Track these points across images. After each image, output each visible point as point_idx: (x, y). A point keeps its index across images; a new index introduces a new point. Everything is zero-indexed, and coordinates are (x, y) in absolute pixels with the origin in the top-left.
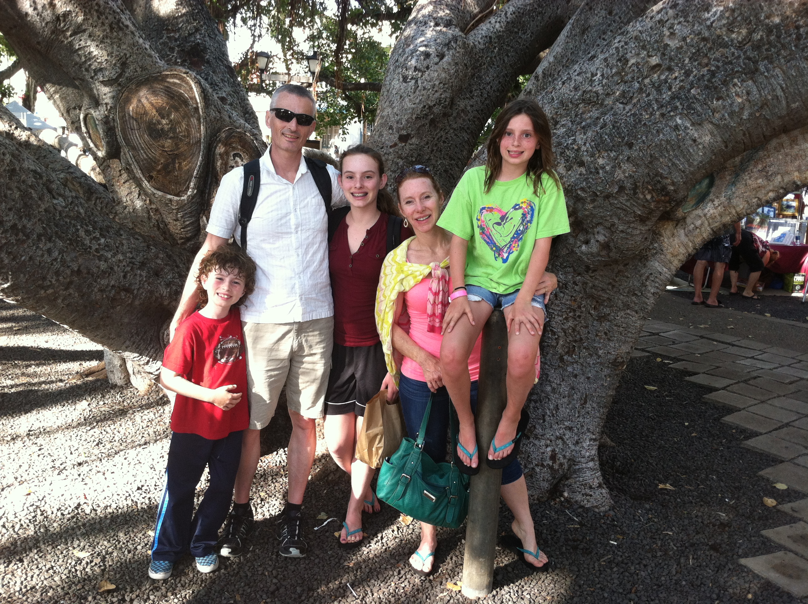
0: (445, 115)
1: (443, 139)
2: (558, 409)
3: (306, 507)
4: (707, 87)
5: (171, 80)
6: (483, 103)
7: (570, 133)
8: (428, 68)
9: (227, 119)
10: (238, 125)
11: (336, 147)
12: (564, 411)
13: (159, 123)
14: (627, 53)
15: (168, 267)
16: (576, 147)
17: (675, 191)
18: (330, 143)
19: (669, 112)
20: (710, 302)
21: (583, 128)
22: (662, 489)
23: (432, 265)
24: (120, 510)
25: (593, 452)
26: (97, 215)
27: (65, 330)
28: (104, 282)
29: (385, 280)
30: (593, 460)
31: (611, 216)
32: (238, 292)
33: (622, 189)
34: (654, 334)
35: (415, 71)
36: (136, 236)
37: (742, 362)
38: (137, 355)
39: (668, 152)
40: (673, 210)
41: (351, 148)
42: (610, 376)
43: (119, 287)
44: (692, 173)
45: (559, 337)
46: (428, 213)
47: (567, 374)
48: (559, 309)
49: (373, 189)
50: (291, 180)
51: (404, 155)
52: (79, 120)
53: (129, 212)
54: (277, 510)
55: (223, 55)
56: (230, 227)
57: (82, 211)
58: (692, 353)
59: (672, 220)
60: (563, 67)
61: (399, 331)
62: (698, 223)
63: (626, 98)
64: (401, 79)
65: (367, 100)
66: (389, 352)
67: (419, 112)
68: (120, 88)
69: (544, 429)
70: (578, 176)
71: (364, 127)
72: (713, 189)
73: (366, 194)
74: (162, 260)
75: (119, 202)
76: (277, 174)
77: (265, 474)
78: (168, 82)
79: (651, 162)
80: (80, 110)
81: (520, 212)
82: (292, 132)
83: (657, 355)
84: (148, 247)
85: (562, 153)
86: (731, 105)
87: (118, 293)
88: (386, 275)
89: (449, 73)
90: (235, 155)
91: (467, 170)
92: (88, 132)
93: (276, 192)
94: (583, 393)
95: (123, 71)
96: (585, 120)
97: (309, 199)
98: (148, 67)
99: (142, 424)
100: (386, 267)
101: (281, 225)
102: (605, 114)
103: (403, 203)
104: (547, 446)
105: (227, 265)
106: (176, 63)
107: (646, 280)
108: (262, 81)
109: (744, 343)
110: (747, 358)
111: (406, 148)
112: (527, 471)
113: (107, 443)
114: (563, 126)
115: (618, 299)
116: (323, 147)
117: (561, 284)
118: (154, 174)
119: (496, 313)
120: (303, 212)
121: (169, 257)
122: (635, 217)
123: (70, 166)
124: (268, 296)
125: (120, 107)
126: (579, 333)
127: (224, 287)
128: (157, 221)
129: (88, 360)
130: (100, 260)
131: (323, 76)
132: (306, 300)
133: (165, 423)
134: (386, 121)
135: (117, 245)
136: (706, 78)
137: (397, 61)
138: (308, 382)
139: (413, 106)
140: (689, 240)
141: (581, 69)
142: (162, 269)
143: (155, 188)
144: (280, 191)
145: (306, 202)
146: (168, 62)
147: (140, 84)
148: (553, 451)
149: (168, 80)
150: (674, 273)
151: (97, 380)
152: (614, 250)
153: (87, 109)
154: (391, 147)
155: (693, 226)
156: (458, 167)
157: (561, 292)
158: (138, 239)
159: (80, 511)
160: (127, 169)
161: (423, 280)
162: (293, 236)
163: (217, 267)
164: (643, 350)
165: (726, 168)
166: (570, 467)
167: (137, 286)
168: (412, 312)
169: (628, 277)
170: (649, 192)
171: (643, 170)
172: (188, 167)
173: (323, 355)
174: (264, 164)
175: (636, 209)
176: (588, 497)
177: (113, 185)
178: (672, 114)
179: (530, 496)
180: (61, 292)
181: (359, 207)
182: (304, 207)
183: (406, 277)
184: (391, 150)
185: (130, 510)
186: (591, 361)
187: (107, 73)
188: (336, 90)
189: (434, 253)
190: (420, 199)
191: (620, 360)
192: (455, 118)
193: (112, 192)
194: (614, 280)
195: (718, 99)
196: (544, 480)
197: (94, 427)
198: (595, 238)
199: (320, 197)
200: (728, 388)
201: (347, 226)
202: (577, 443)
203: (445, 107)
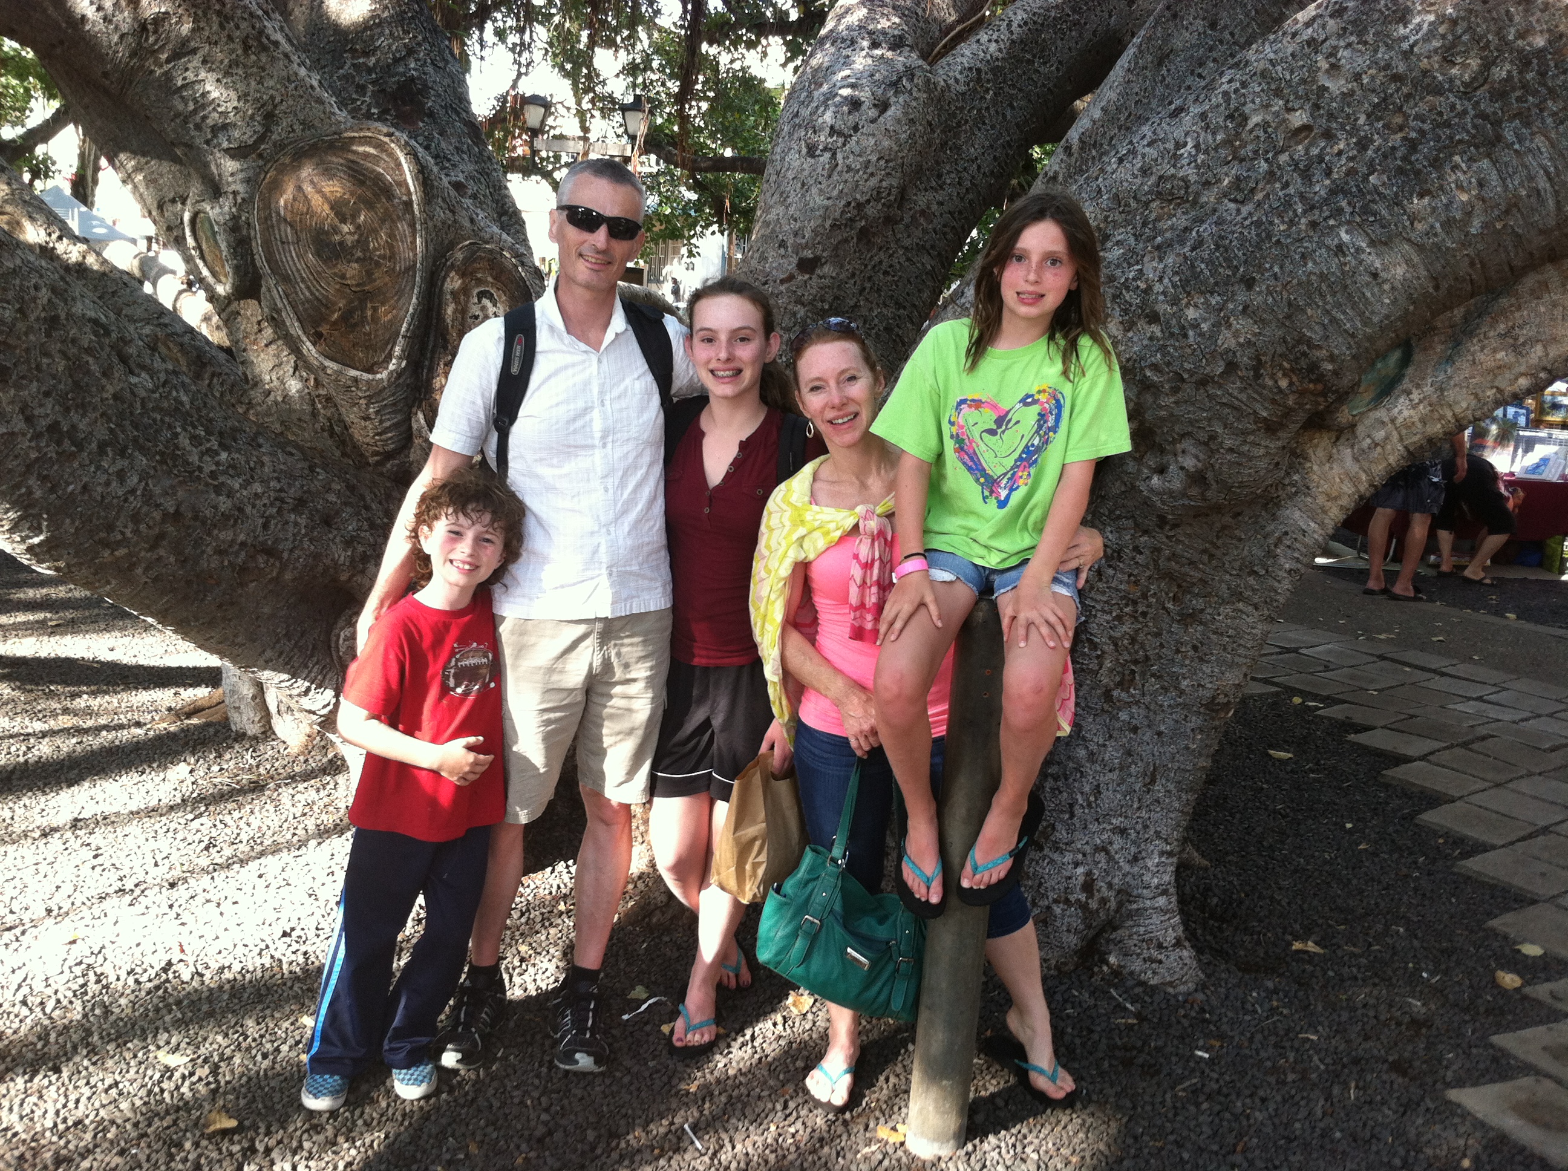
0: (889, 221)
1: (884, 266)
2: (1100, 793)
3: (606, 976)
4: (1400, 171)
5: (361, 149)
6: (962, 199)
7: (1132, 257)
8: (856, 128)
9: (466, 223)
10: (488, 236)
11: (675, 281)
12: (1110, 798)
13: (336, 230)
14: (1244, 104)
15: (349, 509)
16: (1143, 286)
17: (1336, 373)
18: (664, 272)
19: (1325, 219)
20: (1398, 589)
21: (1158, 248)
22: (1298, 951)
23: (860, 509)
24: (248, 976)
25: (1166, 878)
26: (213, 408)
27: (147, 628)
28: (226, 535)
29: (769, 539)
30: (1165, 892)
31: (1209, 420)
32: (491, 557)
33: (1232, 367)
34: (1289, 651)
35: (831, 135)
36: (289, 449)
37: (1460, 707)
38: (286, 676)
39: (1322, 296)
40: (1330, 410)
41: (710, 283)
42: (1201, 731)
43: (254, 546)
44: (1370, 339)
45: (1103, 652)
46: (852, 408)
47: (1118, 725)
48: (1105, 599)
49: (754, 362)
50: (596, 345)
51: (807, 298)
52: (182, 223)
53: (276, 402)
54: (552, 979)
55: (460, 100)
56: (476, 433)
57: (185, 398)
58: (1361, 689)
59: (1329, 429)
60: (1120, 128)
61: (796, 639)
62: (1380, 435)
63: (1241, 190)
64: (804, 150)
65: (737, 190)
66: (776, 679)
67: (837, 215)
68: (261, 163)
69: (1071, 830)
70: (1145, 342)
71: (730, 242)
72: (1410, 371)
73: (739, 372)
74: (339, 494)
75: (257, 383)
76: (568, 332)
77: (528, 910)
78: (355, 152)
79: (1288, 317)
80: (183, 203)
81: (1035, 409)
82: (598, 252)
83: (1293, 691)
84: (312, 469)
85: (1115, 297)
86: (1447, 206)
87: (253, 557)
88: (771, 530)
89: (898, 139)
90: (481, 295)
91: (929, 327)
92: (199, 247)
93: (566, 367)
94: (1148, 764)
95: (268, 130)
96: (1161, 232)
97: (628, 381)
98: (317, 123)
99: (293, 810)
100: (770, 514)
101: (575, 432)
102: (1199, 221)
103: (805, 390)
104: (1076, 864)
105: (470, 507)
106: (369, 116)
107: (1276, 546)
108: (535, 152)
109: (1462, 669)
110: (1470, 699)
111: (814, 284)
112: (1036, 911)
113: (225, 846)
114: (1118, 243)
115: (1221, 581)
116: (649, 281)
117: (1109, 551)
118: (324, 329)
119: (984, 605)
120: (616, 406)
121: (352, 488)
122: (1255, 423)
123: (162, 311)
124: (546, 567)
125: (260, 200)
126: (1143, 646)
127: (463, 549)
128: (329, 420)
129: (191, 686)
130: (218, 494)
131: (654, 143)
132: (620, 576)
133: (337, 809)
134: (773, 231)
135: (252, 464)
136: (1399, 154)
137: (797, 115)
138: (619, 733)
139: (826, 202)
140: (1361, 468)
141: (1154, 132)
142: (337, 513)
143: (327, 357)
144: (573, 365)
145: (622, 387)
146: (354, 113)
147: (300, 156)
148: (1089, 874)
149: (354, 148)
150: (1330, 531)
151: (208, 725)
152: (1214, 486)
153: (198, 202)
154: (782, 281)
155: (1368, 441)
156: (912, 323)
157: (1110, 566)
158: (292, 454)
159: (171, 976)
160: (273, 318)
161: (842, 539)
162: (598, 453)
163: (450, 510)
164: (1266, 681)
165: (1434, 329)
166: (1120, 905)
167: (289, 545)
168: (821, 602)
169: (1240, 540)
170: (1284, 375)
171: (1274, 332)
172: (390, 316)
173: (650, 681)
174: (543, 313)
175: (1258, 407)
176: (1154, 966)
177: (245, 350)
178: (1331, 222)
179: (1044, 960)
180: (143, 554)
181: (725, 398)
182: (619, 397)
183: (810, 533)
184: (783, 288)
185: (267, 975)
186: (1164, 700)
187: (236, 134)
188: (678, 172)
189: (863, 486)
190: (838, 383)
191: (1222, 699)
192: (907, 226)
193: (242, 363)
194: (1212, 543)
195: (1421, 196)
196: (1069, 931)
197: (201, 815)
198: (1177, 462)
199: (650, 378)
200: (1431, 758)
201: (702, 434)
202: (1135, 859)
203: (888, 206)
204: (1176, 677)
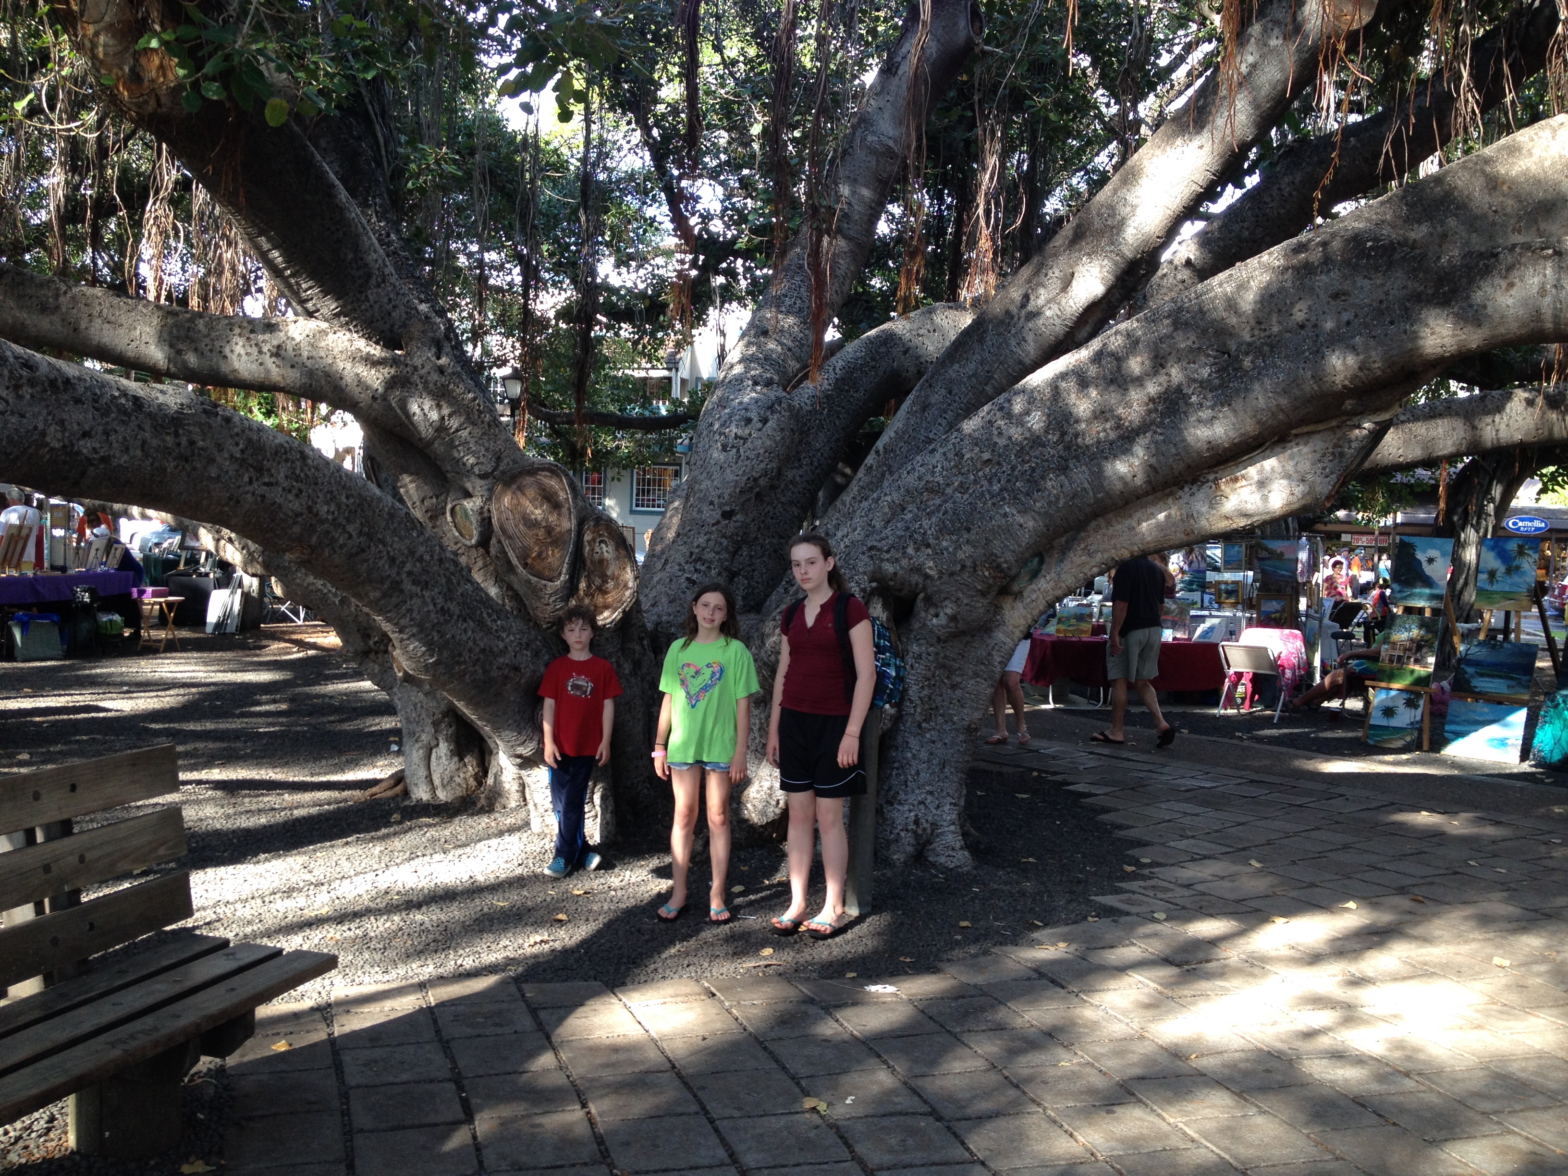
0: (773, 488)
1: (771, 514)
4: (1028, 481)
6: (813, 473)
7: (916, 518)
8: (750, 434)
13: (532, 513)
14: (962, 449)
16: (922, 531)
17: (1009, 568)
19: (999, 501)
21: (928, 514)
22: (1024, 861)
25: (954, 816)
28: (501, 660)
30: (953, 823)
31: (956, 591)
33: (963, 567)
35: (736, 439)
39: (1000, 535)
40: (1010, 586)
42: (965, 742)
43: (511, 666)
44: (1022, 553)
45: (916, 705)
48: (915, 678)
52: (443, 509)
59: (1010, 594)
62: (1034, 596)
63: (963, 488)
67: (743, 485)
68: (495, 481)
72: (1044, 567)
79: (986, 544)
80: (438, 499)
81: (711, 670)
83: (1033, 770)
86: (1049, 496)
89: (774, 440)
90: (601, 542)
92: (454, 522)
94: (941, 758)
95: (498, 465)
96: (929, 507)
102: (945, 502)
104: (910, 811)
109: (1142, 758)
111: (731, 526)
114: (910, 511)
115: (968, 668)
118: (529, 561)
122: (976, 592)
125: (495, 499)
126: (934, 701)
128: (511, 608)
134: (705, 495)
136: (1028, 473)
137: (712, 425)
139: (735, 478)
140: (1027, 612)
143: (531, 575)
147: (514, 477)
148: (916, 815)
151: (395, 796)
152: (961, 622)
153: (456, 499)
154: (713, 525)
155: (1029, 599)
157: (917, 662)
160: (497, 556)
165: (1052, 548)
166: (932, 831)
169: (975, 648)
170: (987, 570)
171: (980, 551)
172: (559, 554)
175: (977, 584)
176: (951, 859)
178: (1001, 503)
184: (713, 529)
186: (947, 727)
187: (483, 467)
192: (783, 490)
194: (963, 650)
195: (1038, 491)
196: (908, 844)
198: (943, 611)
200: (1109, 794)
202: (938, 807)
203: (772, 479)
204: (951, 716)
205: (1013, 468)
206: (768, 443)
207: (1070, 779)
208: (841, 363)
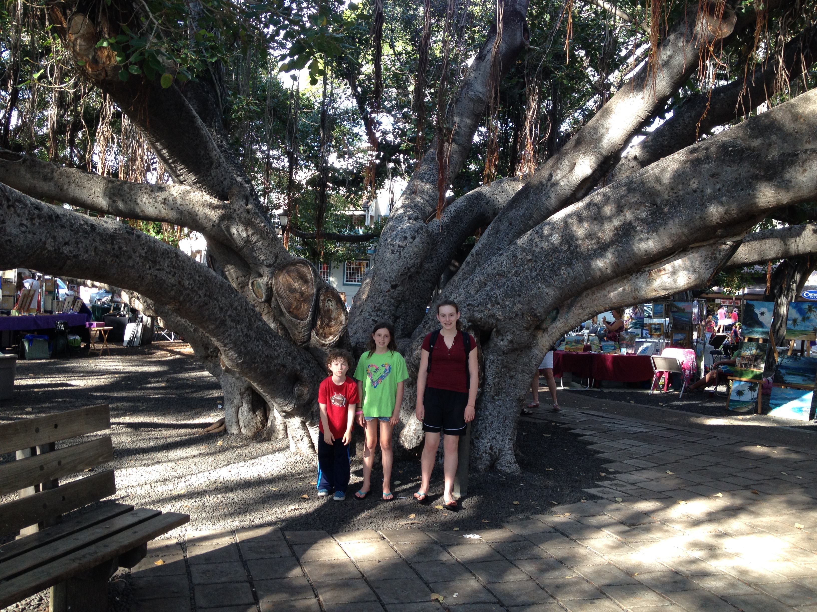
0: (418, 273)
1: (417, 286)
4: (551, 270)
6: (439, 265)
8: (406, 245)
9: (323, 282)
13: (293, 285)
14: (517, 253)
17: (541, 316)
21: (499, 287)
25: (511, 445)
30: (510, 449)
31: (513, 327)
33: (517, 315)
35: (399, 247)
37: (606, 424)
39: (536, 298)
40: (541, 325)
42: (517, 407)
43: (281, 364)
44: (548, 308)
51: (394, 297)
52: (248, 283)
58: (575, 421)
59: (541, 329)
62: (554, 331)
63: (517, 274)
64: (391, 252)
67: (402, 271)
68: (275, 268)
69: (485, 433)
72: (559, 315)
78: (299, 266)
79: (529, 303)
80: (249, 279)
81: (384, 368)
86: (562, 278)
89: (419, 248)
90: (328, 300)
92: (253, 289)
94: (504, 415)
95: (276, 260)
96: (499, 283)
98: (287, 258)
102: (508, 281)
104: (488, 443)
110: (611, 423)
111: (396, 293)
115: (519, 368)
118: (291, 310)
122: (524, 328)
125: (274, 278)
128: (282, 334)
130: (275, 351)
134: (382, 276)
136: (551, 266)
137: (386, 240)
139: (398, 268)
140: (550, 339)
143: (292, 317)
147: (284, 266)
148: (491, 445)
151: (220, 432)
152: (515, 344)
153: (254, 278)
154: (386, 292)
155: (551, 332)
160: (275, 308)
165: (563, 305)
166: (499, 453)
169: (523, 357)
170: (529, 317)
171: (526, 307)
172: (307, 306)
175: (524, 324)
176: (509, 468)
178: (537, 282)
186: (507, 399)
187: (269, 261)
192: (423, 274)
194: (516, 358)
195: (556, 276)
196: (487, 460)
200: (593, 435)
202: (502, 441)
203: (417, 268)
204: (510, 393)
205: (543, 264)
206: (416, 249)
207: (572, 426)
208: (454, 208)
